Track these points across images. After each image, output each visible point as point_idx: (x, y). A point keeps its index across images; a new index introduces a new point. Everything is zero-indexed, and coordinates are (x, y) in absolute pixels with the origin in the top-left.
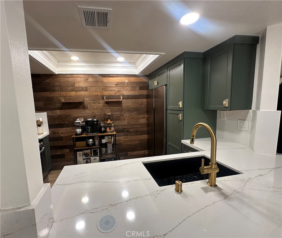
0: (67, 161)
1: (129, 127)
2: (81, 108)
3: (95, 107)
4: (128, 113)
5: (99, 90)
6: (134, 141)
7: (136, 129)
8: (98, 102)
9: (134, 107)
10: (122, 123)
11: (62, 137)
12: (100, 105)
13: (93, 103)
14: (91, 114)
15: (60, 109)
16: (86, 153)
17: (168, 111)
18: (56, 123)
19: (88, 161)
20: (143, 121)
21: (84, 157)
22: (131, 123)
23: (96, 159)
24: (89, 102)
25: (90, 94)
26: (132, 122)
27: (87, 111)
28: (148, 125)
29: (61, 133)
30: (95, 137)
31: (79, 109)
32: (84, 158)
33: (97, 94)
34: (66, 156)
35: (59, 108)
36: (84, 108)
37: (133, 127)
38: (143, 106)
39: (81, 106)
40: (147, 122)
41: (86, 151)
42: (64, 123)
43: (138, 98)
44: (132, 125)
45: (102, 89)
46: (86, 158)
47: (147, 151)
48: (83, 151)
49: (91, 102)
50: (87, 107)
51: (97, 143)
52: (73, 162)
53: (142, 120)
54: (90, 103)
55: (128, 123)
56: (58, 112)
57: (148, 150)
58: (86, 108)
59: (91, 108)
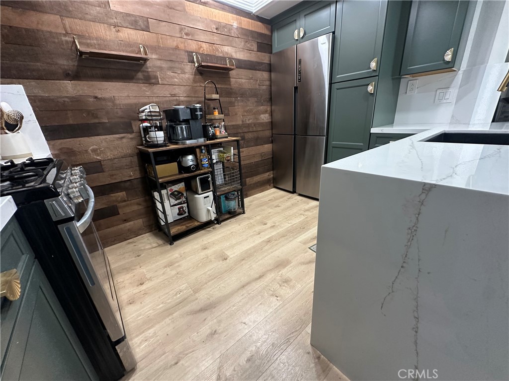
0: (125, 220)
1: (245, 130)
2: (139, 79)
3: (176, 80)
4: (242, 101)
5: (178, 36)
6: (254, 156)
7: (255, 134)
8: (181, 69)
9: (250, 87)
10: (232, 121)
11: (100, 161)
12: (187, 76)
13: (171, 69)
14: (167, 99)
15: (75, 76)
16: (176, 191)
17: (335, 86)
18: (71, 122)
19: (182, 207)
20: (265, 118)
21: (173, 202)
22: (248, 122)
23: (208, 196)
24: (158, 63)
25: (158, 42)
26: (249, 120)
27: (157, 89)
28: (272, 124)
29: (94, 151)
30: (198, 150)
31: (134, 81)
32: (172, 204)
33: (175, 44)
34: (120, 211)
35: (70, 72)
36: (150, 80)
37: (251, 130)
38: (264, 87)
39: (140, 75)
40: (270, 120)
41: (176, 188)
42: (96, 121)
43: (256, 70)
44: (249, 126)
45: (187, 34)
46: (176, 202)
47: (272, 172)
48: (169, 188)
49: (164, 65)
50: (156, 78)
51: (205, 162)
52: (141, 219)
53: (264, 115)
54: (161, 68)
55: (243, 121)
56: (70, 88)
57: (273, 170)
58: (153, 81)
59: (166, 83)
